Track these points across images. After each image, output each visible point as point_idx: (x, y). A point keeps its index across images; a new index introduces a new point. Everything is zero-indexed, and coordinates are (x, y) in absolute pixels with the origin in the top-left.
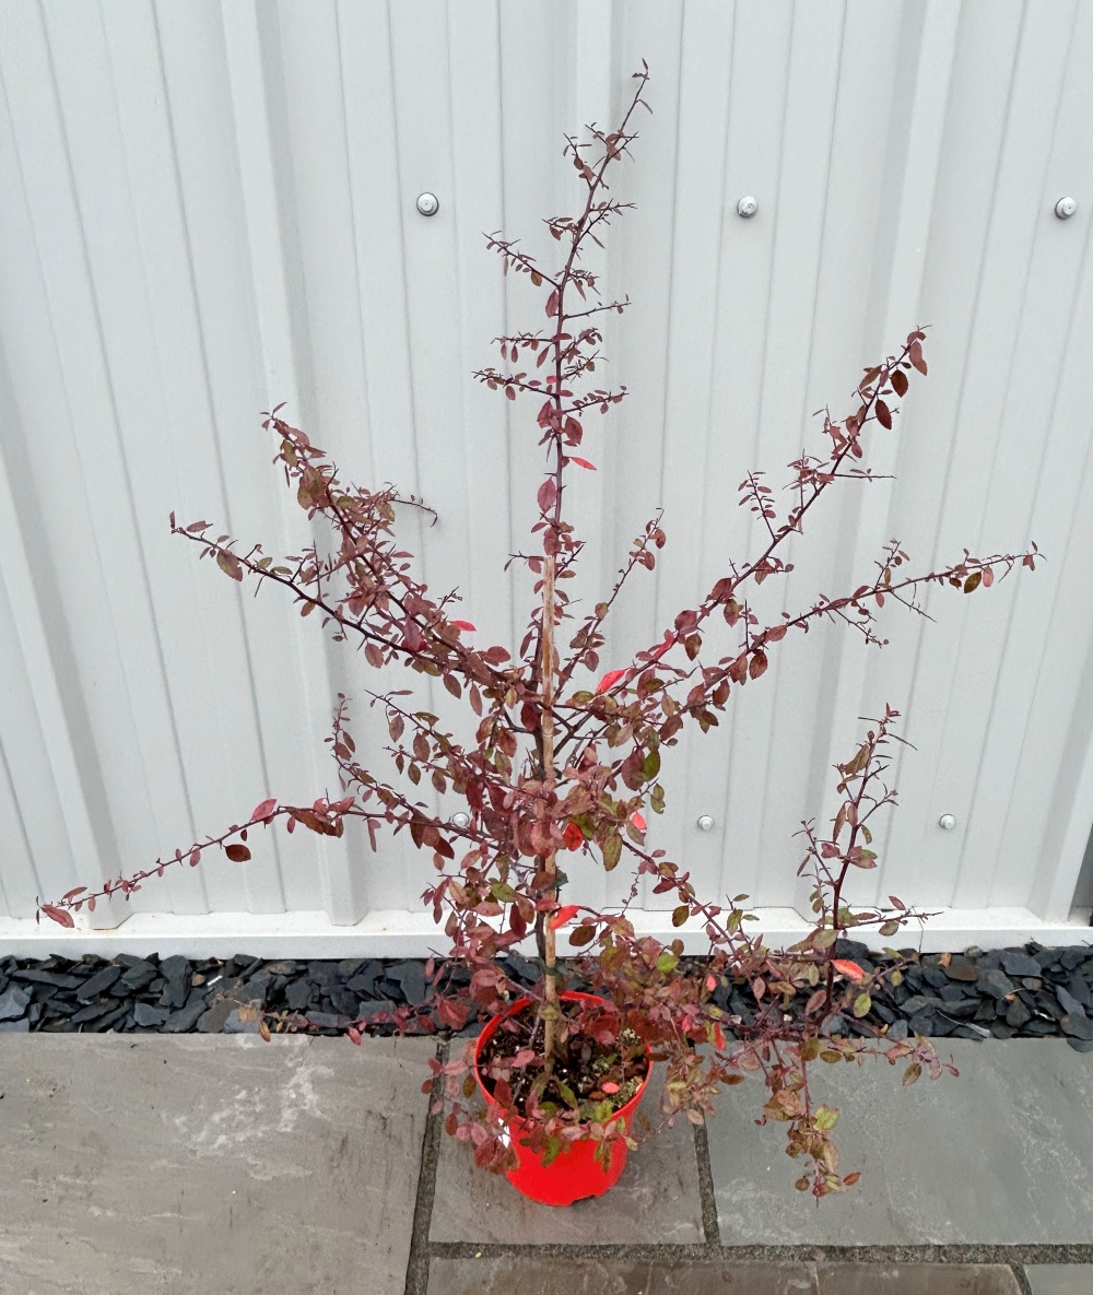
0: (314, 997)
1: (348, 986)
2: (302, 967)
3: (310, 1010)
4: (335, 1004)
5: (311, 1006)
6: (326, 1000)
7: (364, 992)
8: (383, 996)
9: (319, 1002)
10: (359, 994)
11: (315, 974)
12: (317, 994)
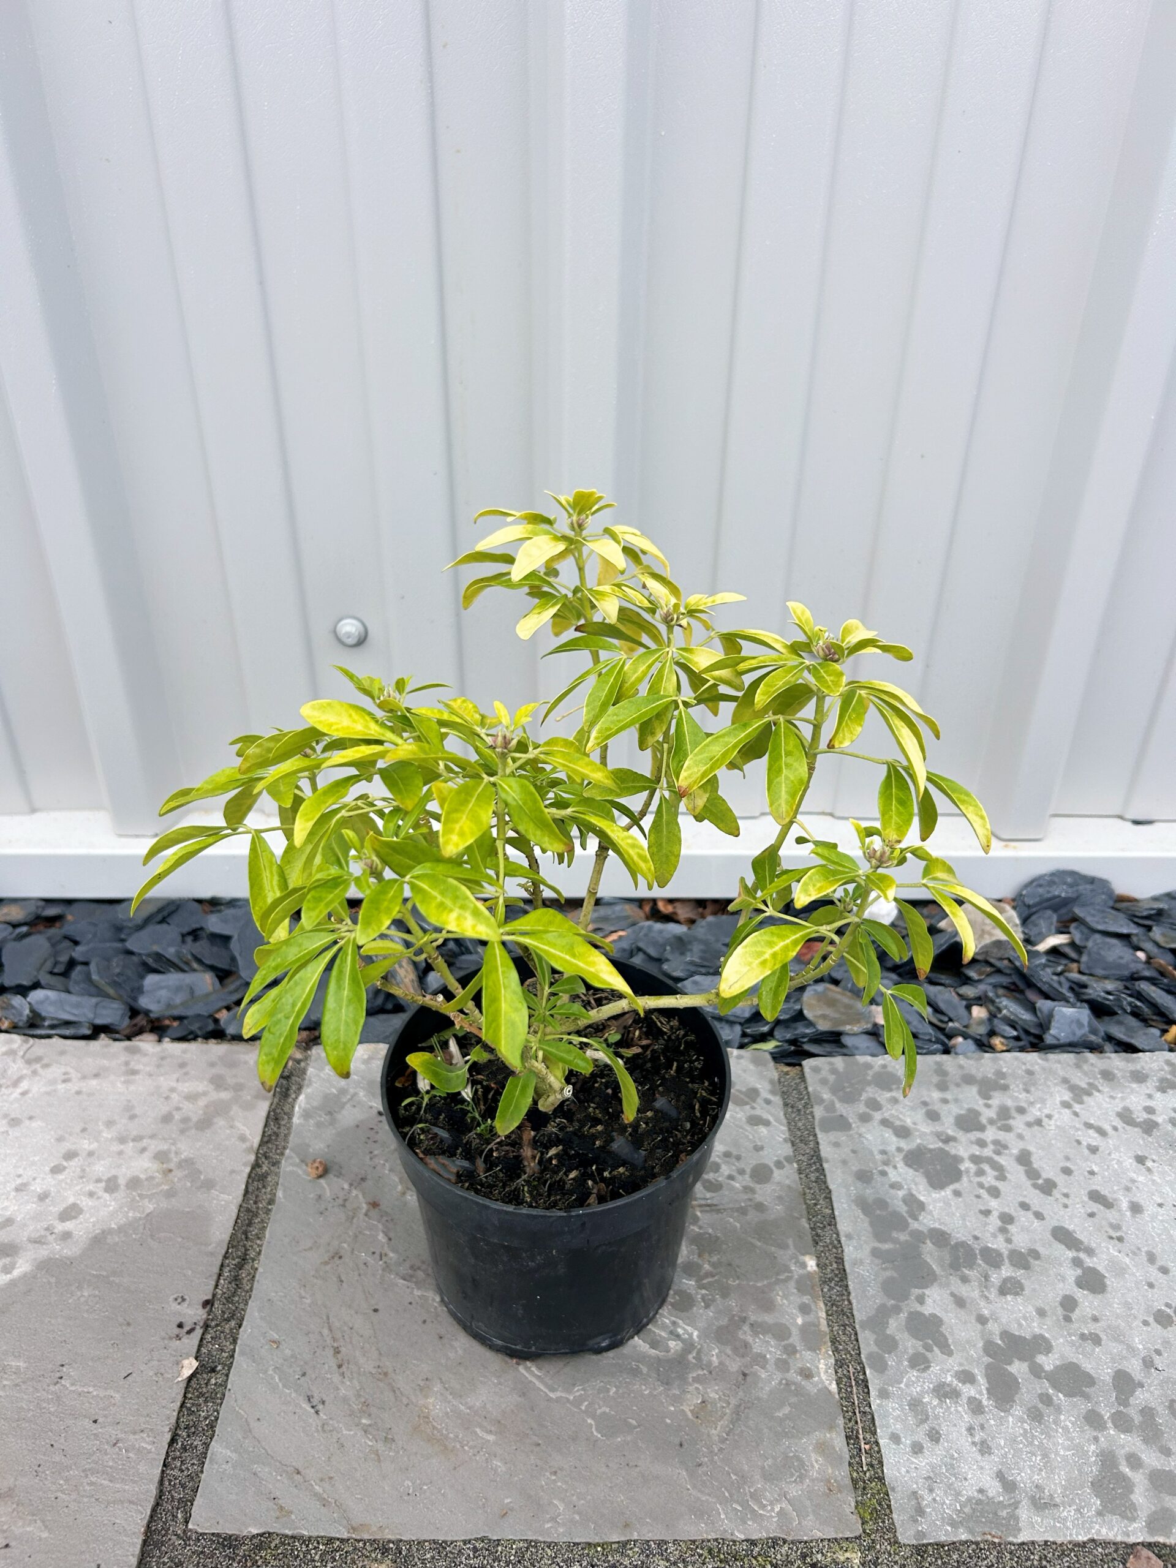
0: (56, 963)
1: (130, 945)
2: (52, 911)
3: (42, 988)
4: (95, 977)
5: (44, 978)
6: (79, 968)
7: (158, 957)
8: (195, 965)
9: (65, 974)
10: (150, 961)
11: (74, 923)
12: (64, 958)
